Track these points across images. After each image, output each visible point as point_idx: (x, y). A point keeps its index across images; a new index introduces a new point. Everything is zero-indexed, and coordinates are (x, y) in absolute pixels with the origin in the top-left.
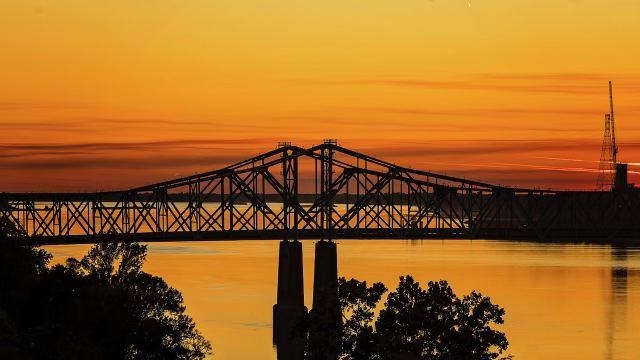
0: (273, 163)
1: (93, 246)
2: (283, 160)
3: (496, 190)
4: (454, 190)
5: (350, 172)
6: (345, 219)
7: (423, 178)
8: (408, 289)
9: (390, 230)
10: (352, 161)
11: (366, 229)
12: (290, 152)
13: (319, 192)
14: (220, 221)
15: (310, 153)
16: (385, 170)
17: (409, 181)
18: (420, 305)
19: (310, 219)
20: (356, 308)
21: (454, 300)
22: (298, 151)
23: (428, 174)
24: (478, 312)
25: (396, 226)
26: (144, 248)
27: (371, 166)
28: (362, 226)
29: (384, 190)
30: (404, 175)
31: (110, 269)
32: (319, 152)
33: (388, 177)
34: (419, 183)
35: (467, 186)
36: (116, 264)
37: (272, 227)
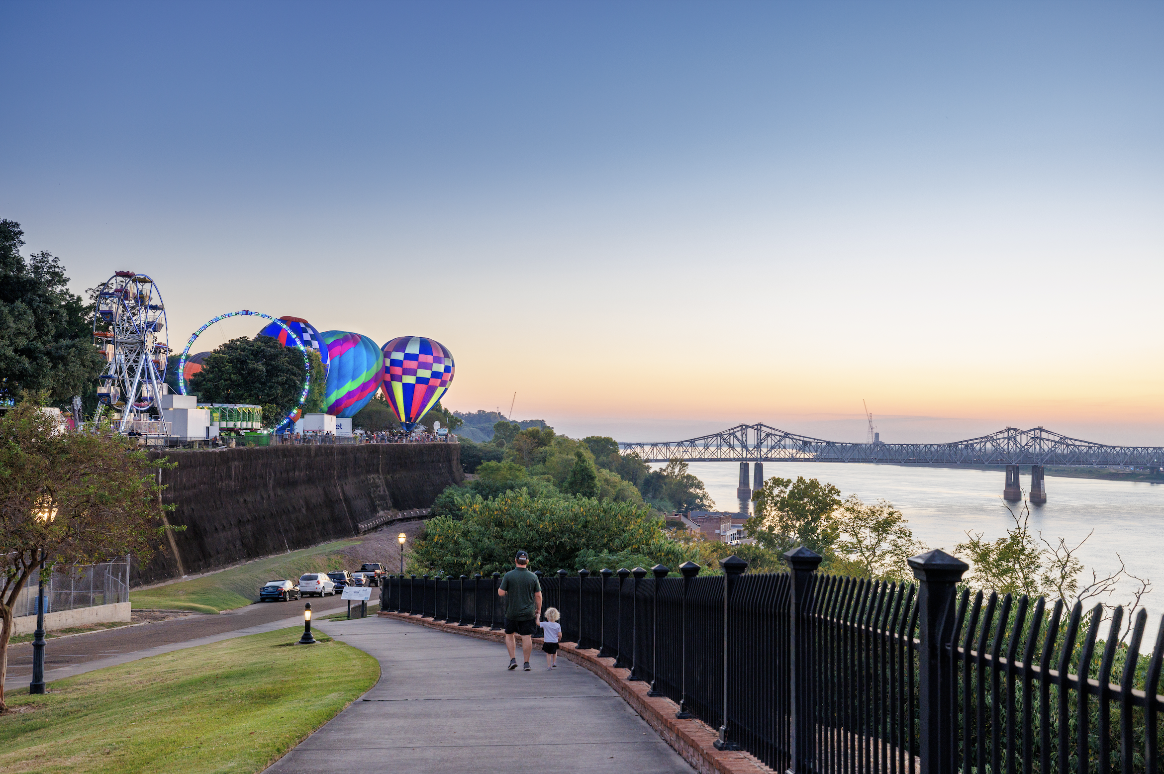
0: (737, 431)
1: (668, 463)
2: (741, 430)
3: (828, 443)
4: (810, 443)
5: (768, 435)
6: (766, 454)
7: (798, 438)
8: (801, 481)
9: (784, 458)
10: (769, 431)
11: (775, 458)
12: (744, 427)
13: (756, 443)
14: (716, 454)
15: (752, 427)
16: (783, 434)
17: (792, 439)
18: (806, 488)
19: (751, 454)
20: (779, 489)
21: (820, 486)
22: (747, 427)
23: (800, 436)
24: (830, 491)
25: (787, 457)
26: (687, 465)
27: (777, 433)
28: (773, 457)
29: (782, 443)
30: (790, 436)
31: (674, 473)
32: (756, 427)
33: (784, 437)
34: (796, 440)
35: (816, 441)
36: (677, 470)
37: (737, 457)
